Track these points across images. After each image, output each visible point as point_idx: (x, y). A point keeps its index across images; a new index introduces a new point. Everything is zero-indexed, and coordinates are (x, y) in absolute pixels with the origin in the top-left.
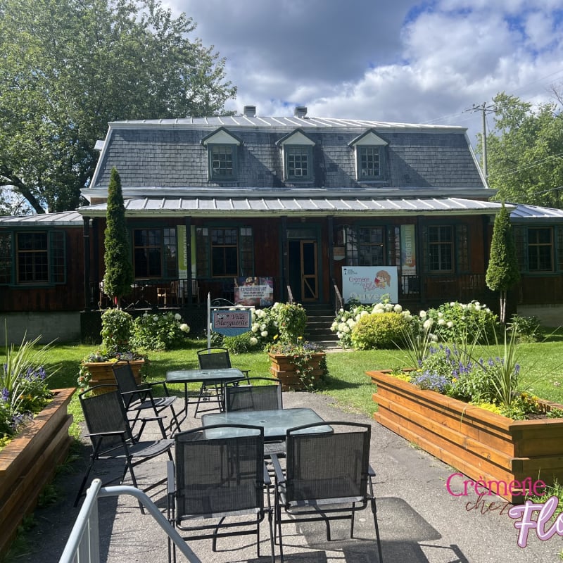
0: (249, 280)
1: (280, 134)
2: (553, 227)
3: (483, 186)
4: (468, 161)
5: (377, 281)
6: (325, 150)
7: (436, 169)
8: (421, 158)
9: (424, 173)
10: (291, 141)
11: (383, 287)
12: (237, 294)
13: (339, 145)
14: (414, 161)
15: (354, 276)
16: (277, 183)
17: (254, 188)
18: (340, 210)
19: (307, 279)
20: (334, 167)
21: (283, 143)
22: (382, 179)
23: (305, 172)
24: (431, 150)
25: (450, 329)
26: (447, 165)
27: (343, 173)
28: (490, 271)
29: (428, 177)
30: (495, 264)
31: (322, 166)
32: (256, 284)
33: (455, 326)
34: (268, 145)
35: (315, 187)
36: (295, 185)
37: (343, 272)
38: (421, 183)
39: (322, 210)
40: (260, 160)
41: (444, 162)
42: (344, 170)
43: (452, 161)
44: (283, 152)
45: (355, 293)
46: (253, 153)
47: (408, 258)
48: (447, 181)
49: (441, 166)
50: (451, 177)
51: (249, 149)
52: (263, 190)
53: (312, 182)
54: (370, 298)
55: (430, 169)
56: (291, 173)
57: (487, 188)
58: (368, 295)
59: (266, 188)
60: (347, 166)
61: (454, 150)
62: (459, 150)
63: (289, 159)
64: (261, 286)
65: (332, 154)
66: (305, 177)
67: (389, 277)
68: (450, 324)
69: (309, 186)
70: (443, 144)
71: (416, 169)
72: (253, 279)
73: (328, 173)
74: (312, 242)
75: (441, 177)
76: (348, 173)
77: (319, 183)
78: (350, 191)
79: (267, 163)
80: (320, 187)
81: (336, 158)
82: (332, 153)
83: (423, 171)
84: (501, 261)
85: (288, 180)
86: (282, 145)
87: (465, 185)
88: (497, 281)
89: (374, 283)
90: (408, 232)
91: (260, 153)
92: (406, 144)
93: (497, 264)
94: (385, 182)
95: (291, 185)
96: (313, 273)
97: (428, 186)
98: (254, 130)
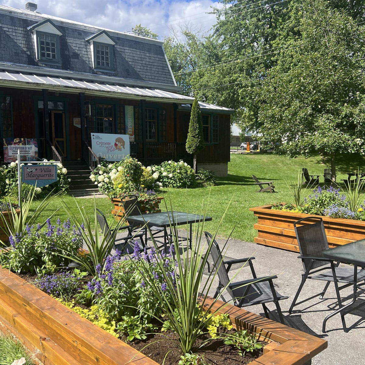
0: (17, 140)
1: (31, 21)
2: (211, 115)
3: (173, 83)
4: (164, 66)
5: (116, 145)
6: (68, 41)
7: (145, 68)
8: (136, 58)
9: (139, 70)
10: (42, 29)
11: (120, 149)
12: (6, 152)
13: (79, 38)
14: (132, 60)
15: (100, 141)
16: (31, 61)
17: (12, 63)
18: (90, 89)
19: (57, 141)
20: (76, 56)
21: (36, 29)
22: (111, 70)
23: (54, 56)
24: (142, 54)
25: (171, 179)
26: (152, 66)
27: (83, 62)
28: (189, 141)
29: (141, 73)
30: (193, 137)
31: (67, 53)
32: (23, 144)
33: (173, 177)
34: (20, 29)
35: (63, 69)
36: (46, 65)
37: (92, 137)
38: (137, 76)
39: (77, 88)
40: (15, 41)
41: (150, 64)
42: (84, 59)
43: (155, 64)
44: (35, 37)
45: (101, 153)
46: (8, 33)
47: (129, 130)
48: (153, 77)
49: (149, 66)
50: (155, 75)
51: (5, 29)
52: (20, 66)
53: (60, 65)
54: (111, 157)
55: (142, 68)
56: (43, 55)
57: (176, 85)
58: (110, 155)
59: (22, 65)
60: (86, 56)
61: (156, 56)
62: (159, 56)
63: (41, 43)
64: (27, 146)
65: (74, 45)
66: (54, 60)
67: (124, 142)
68: (171, 175)
69: (58, 68)
70: (149, 51)
71: (133, 66)
72: (20, 140)
73: (72, 60)
74: (61, 112)
75: (149, 74)
76: (87, 62)
77: (66, 66)
78: (90, 76)
79: (21, 43)
80: (67, 70)
81: (77, 48)
82: (74, 43)
83: (138, 68)
84: (196, 135)
85: (41, 60)
86: (34, 31)
87: (163, 81)
88: (193, 148)
89: (114, 146)
90: (129, 111)
91: (14, 34)
92: (126, 47)
93: (194, 137)
94: (114, 72)
95: (43, 65)
96: (63, 137)
97: (141, 79)
98: (8, 14)
